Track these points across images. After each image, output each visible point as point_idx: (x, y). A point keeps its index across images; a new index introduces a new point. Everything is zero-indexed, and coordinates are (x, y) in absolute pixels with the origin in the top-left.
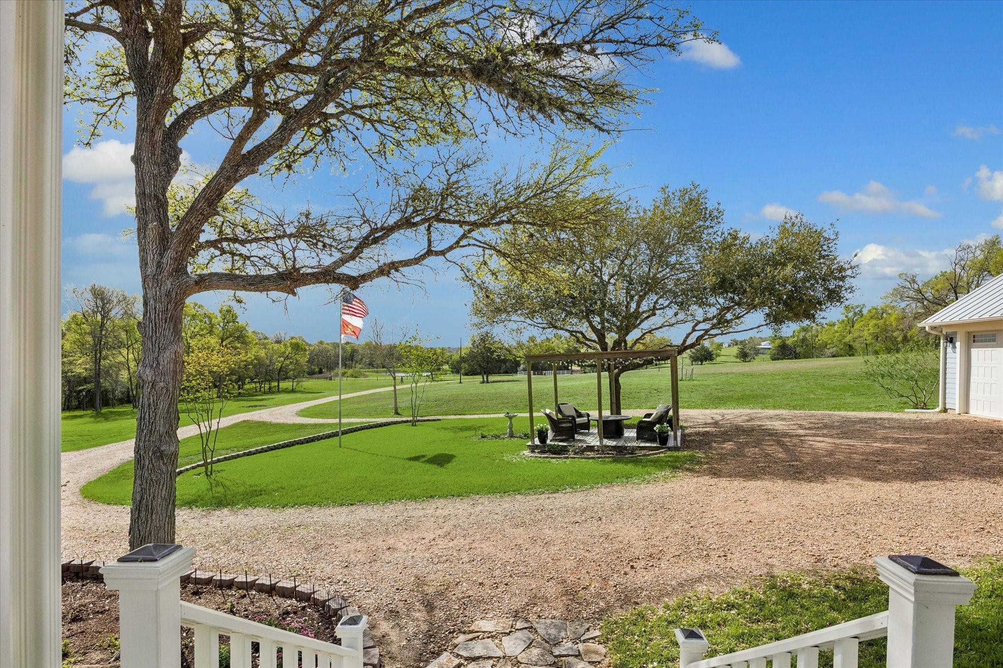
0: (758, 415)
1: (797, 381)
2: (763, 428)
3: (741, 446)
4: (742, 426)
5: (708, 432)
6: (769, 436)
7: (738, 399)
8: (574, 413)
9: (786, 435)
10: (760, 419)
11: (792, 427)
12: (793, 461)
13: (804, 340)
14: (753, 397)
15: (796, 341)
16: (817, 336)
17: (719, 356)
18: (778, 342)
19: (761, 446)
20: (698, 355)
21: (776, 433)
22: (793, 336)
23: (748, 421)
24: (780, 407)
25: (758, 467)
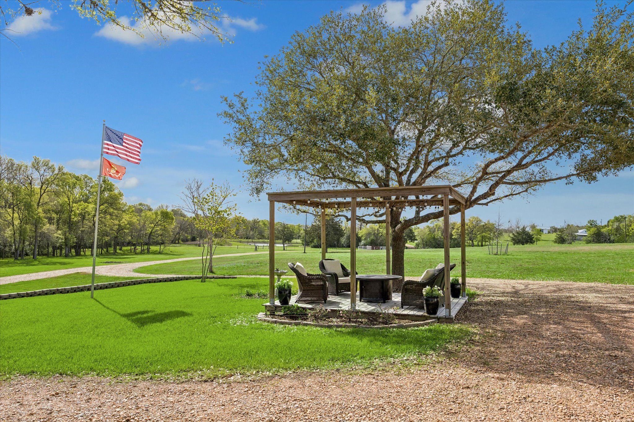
0: (568, 287)
1: (613, 258)
2: (572, 299)
3: (538, 321)
4: (547, 297)
5: (501, 302)
6: (580, 309)
7: (549, 271)
8: (339, 271)
9: (602, 309)
10: (570, 290)
11: (610, 300)
12: (616, 349)
13: (618, 229)
14: (566, 270)
15: (611, 230)
16: (630, 226)
17: (539, 240)
18: (593, 230)
19: (567, 322)
20: (520, 238)
21: (590, 307)
22: (608, 226)
23: (555, 291)
24: (595, 280)
25: (557, 356)
